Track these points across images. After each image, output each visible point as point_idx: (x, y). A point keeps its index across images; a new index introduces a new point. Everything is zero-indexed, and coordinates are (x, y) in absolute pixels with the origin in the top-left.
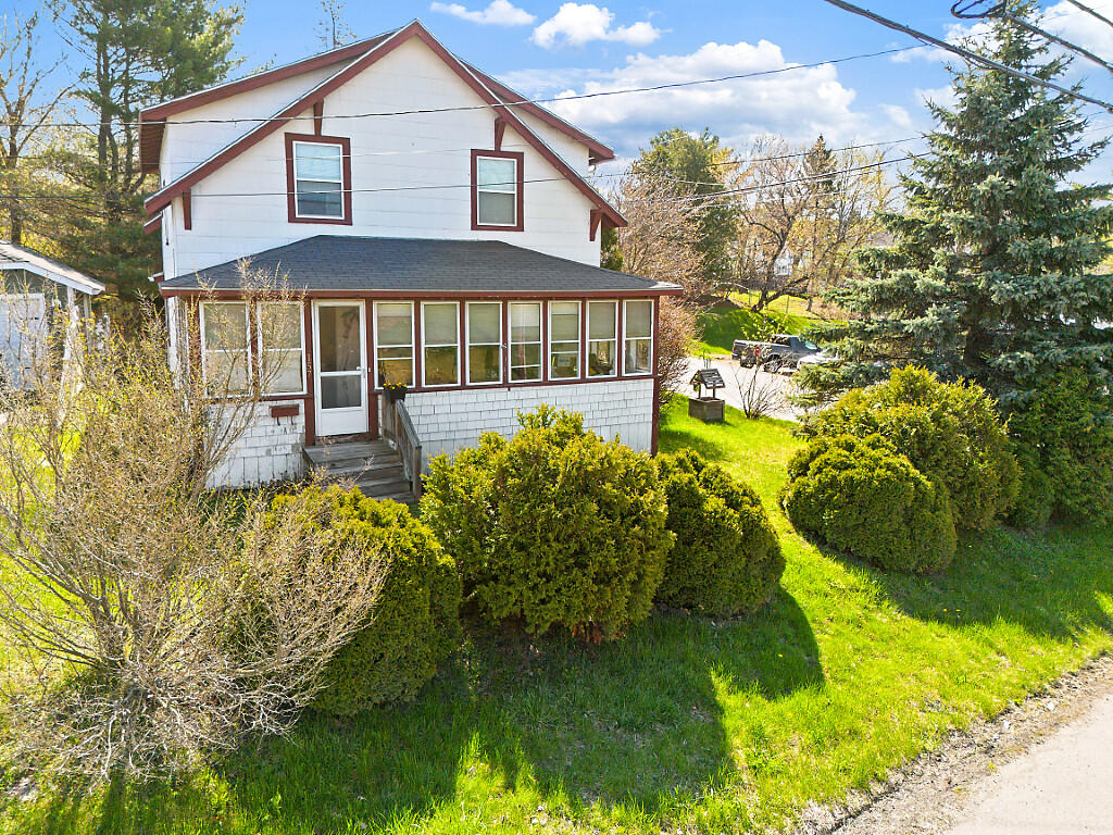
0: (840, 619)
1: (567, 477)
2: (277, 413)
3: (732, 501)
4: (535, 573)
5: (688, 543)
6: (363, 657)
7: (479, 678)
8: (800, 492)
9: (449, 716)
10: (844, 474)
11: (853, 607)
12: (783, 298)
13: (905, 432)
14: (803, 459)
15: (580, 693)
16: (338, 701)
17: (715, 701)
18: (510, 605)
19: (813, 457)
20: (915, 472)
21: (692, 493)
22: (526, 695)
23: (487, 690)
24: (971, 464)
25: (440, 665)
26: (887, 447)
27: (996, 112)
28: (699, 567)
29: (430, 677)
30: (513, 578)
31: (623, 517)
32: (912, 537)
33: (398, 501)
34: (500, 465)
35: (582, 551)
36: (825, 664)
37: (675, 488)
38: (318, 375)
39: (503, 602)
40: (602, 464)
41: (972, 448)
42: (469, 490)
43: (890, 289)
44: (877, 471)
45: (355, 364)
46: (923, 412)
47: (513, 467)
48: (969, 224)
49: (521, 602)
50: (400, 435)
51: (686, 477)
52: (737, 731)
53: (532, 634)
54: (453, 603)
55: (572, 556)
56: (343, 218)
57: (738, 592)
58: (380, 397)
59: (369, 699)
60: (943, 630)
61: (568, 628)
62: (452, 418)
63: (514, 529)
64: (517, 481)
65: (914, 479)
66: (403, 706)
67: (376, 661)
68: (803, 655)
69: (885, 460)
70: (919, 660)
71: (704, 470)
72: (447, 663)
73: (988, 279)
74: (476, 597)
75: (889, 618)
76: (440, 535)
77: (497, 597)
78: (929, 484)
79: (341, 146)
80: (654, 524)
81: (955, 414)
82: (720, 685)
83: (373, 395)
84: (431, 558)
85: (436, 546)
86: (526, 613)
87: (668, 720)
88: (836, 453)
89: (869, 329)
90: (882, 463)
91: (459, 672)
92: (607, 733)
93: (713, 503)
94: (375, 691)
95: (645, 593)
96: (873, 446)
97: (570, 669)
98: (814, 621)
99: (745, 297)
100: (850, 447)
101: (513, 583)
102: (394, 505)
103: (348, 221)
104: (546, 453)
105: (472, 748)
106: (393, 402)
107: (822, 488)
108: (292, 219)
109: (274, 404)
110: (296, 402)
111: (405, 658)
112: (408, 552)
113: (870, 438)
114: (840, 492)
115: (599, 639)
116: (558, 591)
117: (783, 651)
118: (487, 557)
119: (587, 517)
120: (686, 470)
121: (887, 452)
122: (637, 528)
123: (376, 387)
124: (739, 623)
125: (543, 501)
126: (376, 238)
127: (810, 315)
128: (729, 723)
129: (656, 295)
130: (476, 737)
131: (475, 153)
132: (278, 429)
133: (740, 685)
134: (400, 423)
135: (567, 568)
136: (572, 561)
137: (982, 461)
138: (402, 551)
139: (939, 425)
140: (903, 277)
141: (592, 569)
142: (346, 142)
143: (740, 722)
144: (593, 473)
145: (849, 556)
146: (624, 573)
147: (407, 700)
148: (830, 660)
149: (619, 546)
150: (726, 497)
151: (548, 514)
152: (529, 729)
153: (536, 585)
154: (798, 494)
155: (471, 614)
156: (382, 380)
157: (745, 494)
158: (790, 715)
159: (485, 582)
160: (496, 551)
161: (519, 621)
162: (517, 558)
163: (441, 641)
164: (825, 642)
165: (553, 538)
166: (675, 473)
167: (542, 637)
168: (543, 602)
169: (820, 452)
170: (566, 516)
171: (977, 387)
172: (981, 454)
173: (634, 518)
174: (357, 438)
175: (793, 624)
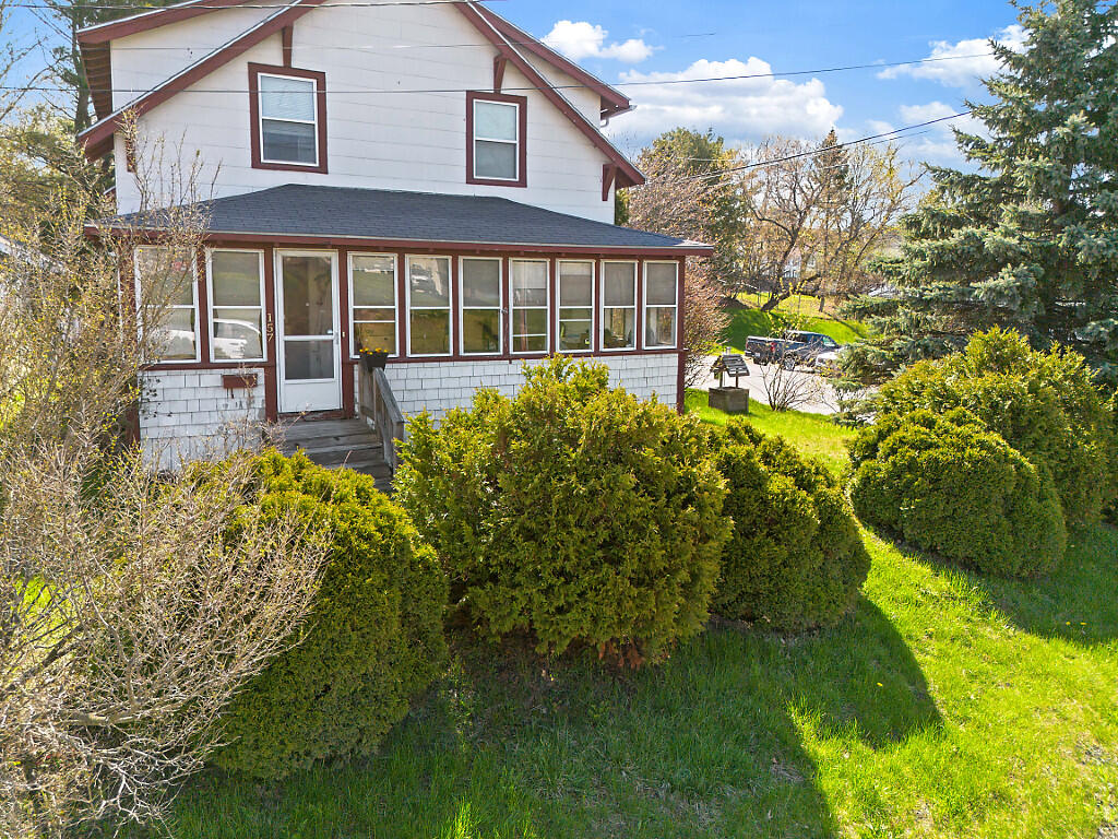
0: (940, 636)
1: (593, 438)
2: (231, 383)
3: (804, 480)
4: (548, 570)
5: (748, 535)
6: (298, 690)
7: (471, 718)
8: (869, 478)
9: (427, 775)
10: (925, 455)
11: (953, 619)
12: (794, 298)
13: (995, 406)
14: (870, 439)
15: (615, 739)
16: (260, 758)
17: (802, 751)
18: (515, 615)
19: (882, 436)
20: (1014, 453)
21: (752, 469)
22: (538, 744)
23: (482, 735)
24: (1075, 446)
25: (415, 700)
26: (975, 422)
27: (1073, 47)
28: (764, 566)
29: (399, 718)
30: (519, 577)
31: (669, 496)
32: (1015, 533)
33: (362, 471)
34: (501, 425)
35: (612, 542)
36: (938, 698)
37: (728, 463)
38: (281, 339)
39: (502, 611)
40: (639, 423)
41: (1073, 427)
42: (457, 457)
43: (953, 250)
44: (968, 450)
45: (325, 327)
46: (1017, 381)
47: (518, 427)
48: (1046, 173)
49: (530, 611)
50: (379, 410)
51: (742, 450)
52: (840, 795)
53: (545, 656)
54: (435, 612)
55: (601, 547)
56: (317, 165)
57: (815, 598)
58: (356, 367)
59: (308, 753)
60: (1070, 649)
61: (595, 647)
62: (443, 394)
63: (520, 511)
64: (524, 444)
65: (1014, 461)
66: (359, 762)
67: (317, 697)
68: (906, 685)
69: (976, 437)
70: (1054, 691)
71: (763, 443)
72: (427, 698)
73: (1071, 235)
74: (468, 605)
75: (998, 634)
76: (419, 520)
77: (496, 604)
78: (1032, 466)
79: (315, 81)
80: (712, 506)
81: (1054, 384)
82: (806, 727)
83: (347, 365)
84: (403, 548)
85: (410, 530)
86: (537, 625)
87: (741, 781)
88: (911, 432)
89: (929, 297)
90: (973, 441)
91: (442, 708)
92: (655, 801)
93: (778, 484)
94: (315, 741)
95: (700, 600)
96: (959, 422)
97: (598, 705)
98: (910, 637)
99: (753, 297)
100: (930, 424)
101: (519, 584)
102: (354, 475)
103: (323, 169)
104: (562, 410)
105: (460, 829)
106: (371, 371)
107: (897, 472)
108: (256, 164)
109: (227, 372)
110: (255, 370)
111: (364, 690)
112: (369, 538)
113: (952, 414)
114: (922, 476)
115: (637, 663)
116: (582, 595)
117: (881, 677)
118: (483, 548)
119: (621, 493)
120: (741, 441)
121: (977, 428)
122: (690, 509)
123: (352, 356)
124: (816, 640)
125: (560, 470)
126: (356, 189)
127: (822, 315)
128: (828, 783)
129: (681, 256)
130: (465, 810)
131: (472, 95)
132: (231, 404)
133: (831, 728)
134: (379, 396)
135: (593, 563)
136: (600, 554)
137: (1087, 442)
138: (360, 536)
139: (1037, 397)
140: (968, 237)
141: (630, 566)
142: (320, 77)
143: (841, 783)
144: (629, 436)
145: (937, 556)
146: (674, 571)
147: (366, 752)
148: (943, 690)
149: (665, 532)
150: (794, 476)
151: (568, 489)
152: (542, 795)
153: (551, 587)
154: (866, 481)
155: (462, 628)
156: (358, 346)
157: (817, 473)
158: (907, 770)
159: (480, 583)
160: (495, 540)
161: (527, 637)
162: (526, 550)
163: (417, 665)
164: (930, 665)
165: (573, 521)
166: (727, 445)
167: (559, 659)
168: (560, 610)
169: (890, 430)
170: (593, 493)
171: (1074, 353)
172: (1086, 433)
173: (684, 496)
174: (328, 415)
175: (884, 641)
